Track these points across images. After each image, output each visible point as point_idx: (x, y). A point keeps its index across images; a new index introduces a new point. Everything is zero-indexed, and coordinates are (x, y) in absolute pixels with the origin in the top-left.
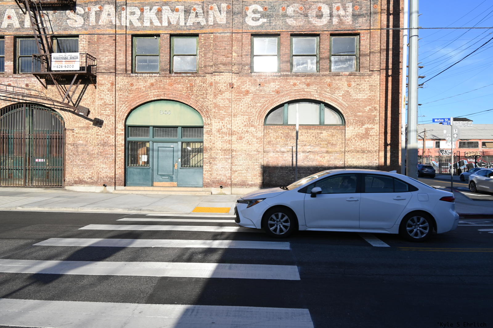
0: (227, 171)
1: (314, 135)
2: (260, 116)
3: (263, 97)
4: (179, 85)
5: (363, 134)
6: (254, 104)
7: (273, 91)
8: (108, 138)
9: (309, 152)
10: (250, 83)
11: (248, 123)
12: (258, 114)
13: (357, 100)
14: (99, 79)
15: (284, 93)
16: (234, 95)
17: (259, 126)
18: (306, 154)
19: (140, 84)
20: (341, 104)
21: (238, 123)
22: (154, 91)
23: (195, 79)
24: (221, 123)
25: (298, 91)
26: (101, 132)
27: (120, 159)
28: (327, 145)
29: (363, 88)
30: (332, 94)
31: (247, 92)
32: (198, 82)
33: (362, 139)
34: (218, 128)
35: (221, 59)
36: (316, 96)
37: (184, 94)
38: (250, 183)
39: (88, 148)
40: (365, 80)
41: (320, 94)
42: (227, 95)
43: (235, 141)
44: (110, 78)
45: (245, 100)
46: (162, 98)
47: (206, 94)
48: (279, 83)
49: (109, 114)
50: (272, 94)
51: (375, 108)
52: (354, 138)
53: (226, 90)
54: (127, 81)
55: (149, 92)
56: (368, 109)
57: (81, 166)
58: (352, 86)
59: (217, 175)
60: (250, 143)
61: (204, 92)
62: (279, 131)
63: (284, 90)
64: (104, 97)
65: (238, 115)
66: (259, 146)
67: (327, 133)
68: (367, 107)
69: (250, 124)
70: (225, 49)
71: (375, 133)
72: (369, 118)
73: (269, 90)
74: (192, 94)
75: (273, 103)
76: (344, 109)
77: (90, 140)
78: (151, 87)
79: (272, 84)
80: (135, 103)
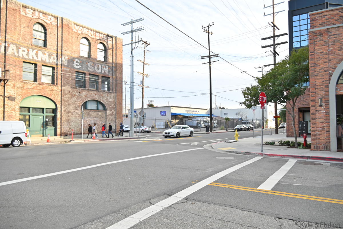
0: (68, 128)
1: (97, 113)
4: (47, 89)
6: (77, 100)
10: (76, 92)
12: (78, 105)
13: (110, 101)
15: (88, 97)
16: (70, 96)
17: (79, 110)
19: (28, 86)
20: (105, 102)
21: (72, 108)
25: (92, 96)
28: (100, 117)
29: (112, 97)
30: (103, 99)
32: (55, 89)
33: (111, 116)
36: (98, 99)
37: (49, 93)
40: (112, 94)
44: (13, 82)
46: (39, 94)
50: (83, 97)
53: (67, 94)
54: (21, 84)
55: (33, 91)
58: (108, 96)
59: (64, 130)
60: (76, 116)
61: (58, 93)
65: (72, 105)
66: (79, 118)
67: (100, 113)
68: (113, 104)
69: (76, 108)
71: (115, 114)
72: (113, 108)
74: (53, 94)
75: (84, 101)
78: (34, 88)
79: (84, 93)
80: (25, 96)
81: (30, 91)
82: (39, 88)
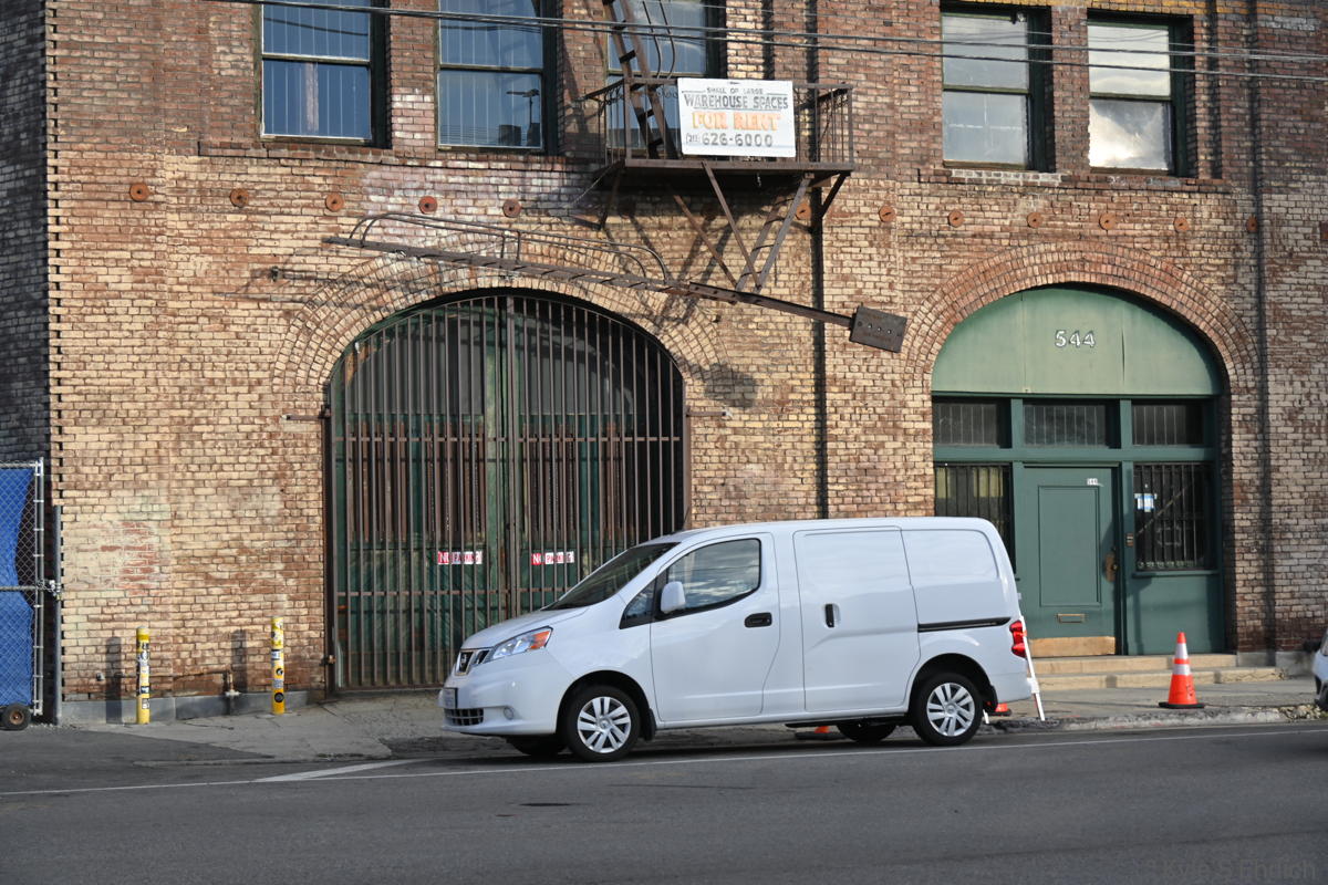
4: (1138, 226)
19: (987, 214)
22: (1042, 248)
23: (1193, 202)
24: (1297, 385)
32: (1206, 215)
34: (1288, 403)
35: (1290, 124)
37: (1153, 261)
42: (1314, 271)
44: (878, 188)
46: (1074, 277)
47: (1236, 266)
53: (1312, 253)
54: (937, 200)
59: (1293, 598)
74: (1185, 265)
78: (1030, 229)
80: (972, 299)
81: (1003, 258)
82: (1073, 224)
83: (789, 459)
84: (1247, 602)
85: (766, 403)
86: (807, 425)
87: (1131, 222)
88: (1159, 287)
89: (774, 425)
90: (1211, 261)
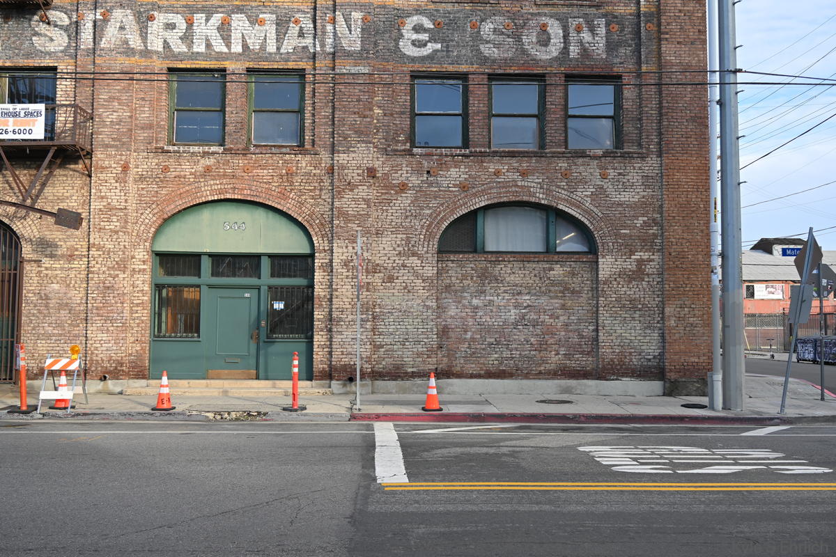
0: (363, 346)
1: (537, 272)
2: (430, 235)
3: (435, 198)
4: (265, 171)
5: (633, 271)
6: (418, 211)
7: (455, 186)
8: (114, 278)
9: (529, 306)
10: (408, 169)
11: (406, 249)
12: (424, 231)
13: (620, 204)
14: (99, 156)
15: (476, 189)
16: (379, 193)
17: (426, 255)
18: (522, 311)
19: (183, 167)
20: (587, 212)
21: (386, 249)
22: (212, 182)
23: (297, 159)
24: (350, 248)
25: (505, 185)
26: (99, 266)
27: (138, 321)
28: (560, 292)
29: (631, 181)
30: (572, 192)
31: (403, 188)
32: (304, 165)
33: (630, 282)
34: (344, 257)
35: (352, 119)
36: (541, 196)
37: (274, 188)
38: (410, 370)
39: (70, 299)
40: (635, 165)
41: (548, 192)
42: (362, 192)
43: (380, 284)
44: (121, 155)
45: (400, 202)
46: (228, 196)
47: (321, 190)
48: (467, 170)
49: (118, 228)
50: (452, 191)
51: (654, 220)
52: (615, 279)
53: (362, 183)
54: (157, 161)
55: (202, 184)
56: (642, 222)
57: (54, 338)
58: (609, 177)
59: (343, 354)
60: (410, 288)
61: (316, 185)
62: (468, 266)
63: (476, 183)
64: (107, 194)
65: (386, 233)
66: (428, 294)
67: (561, 269)
68: (640, 218)
69: (409, 250)
70: (359, 100)
71: (655, 270)
72: (644, 241)
73: (446, 182)
74: (291, 190)
75: (456, 209)
76: (594, 222)
77: (76, 283)
78: (206, 173)
79: (453, 172)
80: (173, 207)
81: (190, 187)
82: (229, 171)
83: (73, 282)
84: (319, 356)
85: (63, 256)
86: (83, 266)
87: (261, 169)
88: (276, 201)
89: (66, 266)
90: (306, 188)
